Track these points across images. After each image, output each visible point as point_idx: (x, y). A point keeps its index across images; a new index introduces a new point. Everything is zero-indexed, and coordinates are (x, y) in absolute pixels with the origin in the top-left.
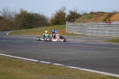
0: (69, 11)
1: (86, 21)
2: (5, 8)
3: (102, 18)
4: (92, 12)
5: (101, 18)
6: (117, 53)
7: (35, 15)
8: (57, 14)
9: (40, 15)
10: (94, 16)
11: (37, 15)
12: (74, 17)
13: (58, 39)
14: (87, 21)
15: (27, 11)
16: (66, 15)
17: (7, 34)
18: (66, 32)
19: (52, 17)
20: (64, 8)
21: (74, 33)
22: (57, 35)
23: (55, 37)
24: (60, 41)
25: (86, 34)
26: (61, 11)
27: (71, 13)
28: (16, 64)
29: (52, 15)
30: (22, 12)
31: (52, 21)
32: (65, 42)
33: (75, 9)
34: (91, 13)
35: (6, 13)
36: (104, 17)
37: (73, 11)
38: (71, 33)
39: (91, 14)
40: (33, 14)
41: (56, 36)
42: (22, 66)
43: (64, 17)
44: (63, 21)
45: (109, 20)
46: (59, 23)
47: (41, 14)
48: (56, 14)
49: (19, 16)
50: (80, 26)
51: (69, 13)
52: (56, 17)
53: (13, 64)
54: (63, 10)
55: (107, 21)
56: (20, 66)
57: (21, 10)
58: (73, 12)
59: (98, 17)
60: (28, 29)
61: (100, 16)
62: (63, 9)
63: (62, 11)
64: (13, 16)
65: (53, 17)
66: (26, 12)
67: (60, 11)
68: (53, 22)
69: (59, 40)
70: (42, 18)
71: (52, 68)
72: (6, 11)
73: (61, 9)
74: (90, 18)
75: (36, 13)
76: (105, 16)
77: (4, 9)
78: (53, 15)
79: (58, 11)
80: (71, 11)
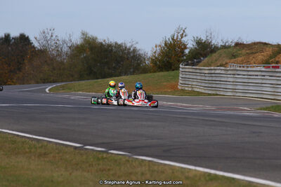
0: (193, 39)
1: (224, 63)
2: (46, 31)
3: (262, 57)
4: (240, 41)
5: (260, 57)
6: (254, 133)
7: (115, 47)
8: (166, 44)
9: (126, 47)
10: (244, 52)
11: (118, 46)
14: (226, 63)
15: (96, 38)
16: (186, 48)
17: (47, 90)
18: (180, 88)
19: (155, 52)
20: (182, 32)
21: (196, 90)
25: (222, 93)
26: (175, 38)
28: (32, 150)
29: (155, 48)
30: (85, 40)
31: (154, 61)
33: (208, 34)
34: (237, 44)
35: (49, 42)
36: (265, 54)
37: (204, 39)
38: (190, 89)
39: (238, 48)
40: (110, 45)
42: (45, 154)
43: (183, 52)
44: (178, 61)
45: (277, 62)
46: (171, 68)
47: (128, 45)
48: (163, 45)
49: (78, 50)
50: (208, 74)
51: (195, 44)
52: (162, 52)
53: (27, 150)
54: (180, 37)
55: (272, 62)
56: (40, 155)
57: (83, 34)
58: (203, 41)
59: (252, 53)
60: (97, 78)
61: (256, 53)
62: (179, 35)
63: (177, 38)
64: (65, 49)
65: (157, 53)
66: (94, 39)
67: (173, 39)
68: (156, 64)
70: (132, 55)
71: (103, 158)
72: (49, 38)
73: (176, 34)
74: (234, 56)
75: (116, 43)
76: (269, 52)
77: (44, 33)
78: (158, 48)
79: (167, 40)
80: (200, 39)
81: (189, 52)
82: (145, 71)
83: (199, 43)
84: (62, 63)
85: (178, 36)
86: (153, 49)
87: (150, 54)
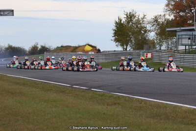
3: (70, 50)
10: (64, 48)
11: (19, 48)
12: (44, 50)
16: (38, 48)
27: (42, 47)
30: (9, 46)
31: (29, 52)
34: (62, 46)
37: (43, 45)
40: (17, 47)
45: (76, 51)
46: (34, 54)
49: (7, 49)
55: (74, 51)
57: (8, 44)
61: (68, 49)
62: (36, 44)
64: (3, 49)
66: (12, 46)
70: (23, 50)
82: (27, 55)
84: (3, 53)
87: (28, 50)
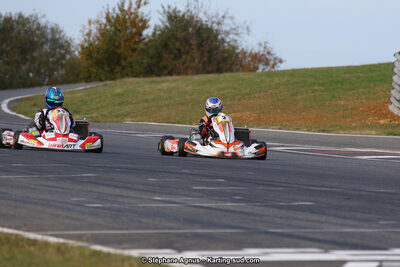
0: (161, 10)
7: (18, 23)
8: (108, 19)
9: (39, 24)
13: (228, 145)
19: (89, 34)
22: (223, 125)
23: (207, 133)
24: (235, 156)
26: (126, 8)
29: (87, 26)
32: (263, 158)
41: (217, 129)
43: (141, 35)
44: (134, 50)
48: (104, 21)
51: (165, 19)
52: (103, 35)
54: (134, 6)
58: (181, 14)
63: (130, 8)
65: (93, 35)
67: (121, 9)
69: (231, 149)
75: (20, 16)
78: (93, 26)
79: (111, 11)
80: (174, 11)
81: (154, 34)
83: (173, 17)
85: (131, 4)
86: (84, 27)
